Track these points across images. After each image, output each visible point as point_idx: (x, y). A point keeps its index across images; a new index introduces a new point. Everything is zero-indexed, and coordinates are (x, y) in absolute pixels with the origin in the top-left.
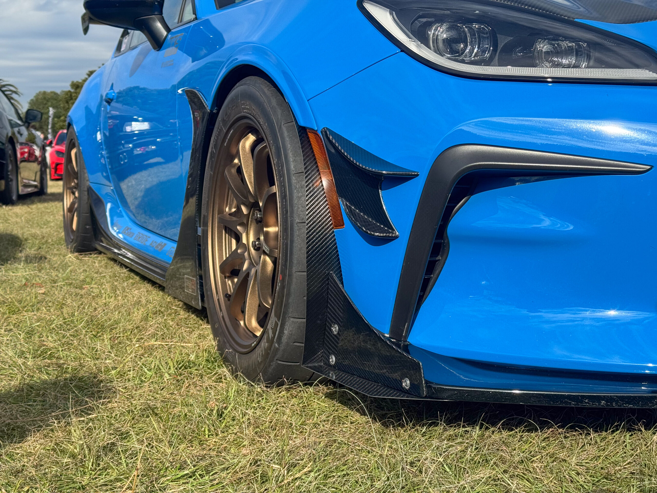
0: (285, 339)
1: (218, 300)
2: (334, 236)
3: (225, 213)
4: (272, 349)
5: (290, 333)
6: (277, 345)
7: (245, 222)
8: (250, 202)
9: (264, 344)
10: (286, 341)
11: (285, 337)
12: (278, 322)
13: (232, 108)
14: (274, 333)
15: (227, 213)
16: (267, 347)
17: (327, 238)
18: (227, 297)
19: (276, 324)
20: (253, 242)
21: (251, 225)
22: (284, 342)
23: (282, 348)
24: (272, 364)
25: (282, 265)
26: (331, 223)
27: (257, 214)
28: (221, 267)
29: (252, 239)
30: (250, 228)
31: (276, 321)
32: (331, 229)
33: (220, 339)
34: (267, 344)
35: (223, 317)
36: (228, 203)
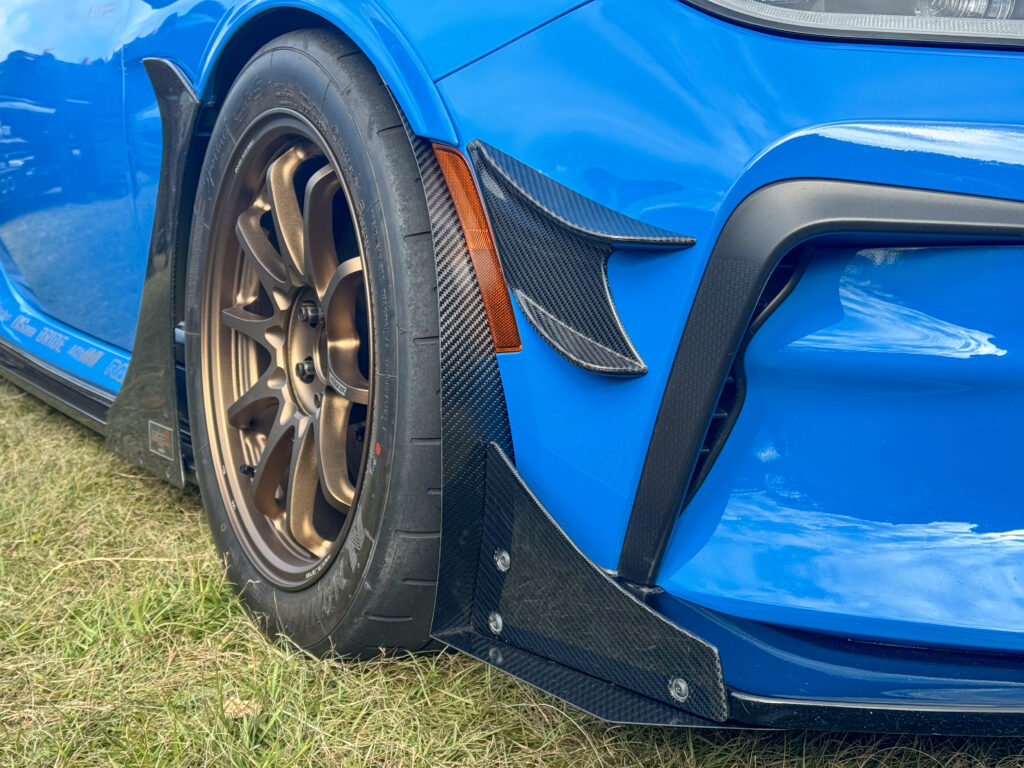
0: (385, 574)
1: (226, 476)
2: (497, 366)
3: (235, 306)
4: (358, 591)
5: (399, 561)
6: (368, 586)
7: (282, 325)
8: (293, 287)
9: (337, 579)
10: (389, 576)
11: (388, 570)
12: (371, 539)
13: (253, 98)
14: (362, 560)
15: (239, 305)
16: (346, 587)
17: (484, 371)
18: (245, 472)
19: (367, 544)
20: (297, 366)
21: (293, 331)
22: (384, 580)
23: (379, 590)
24: (356, 620)
25: (381, 423)
26: (489, 339)
27: (307, 311)
28: (229, 412)
29: (296, 358)
30: (292, 336)
31: (366, 538)
32: (490, 353)
33: (233, 555)
34: (345, 581)
35: (237, 511)
36: (242, 286)
